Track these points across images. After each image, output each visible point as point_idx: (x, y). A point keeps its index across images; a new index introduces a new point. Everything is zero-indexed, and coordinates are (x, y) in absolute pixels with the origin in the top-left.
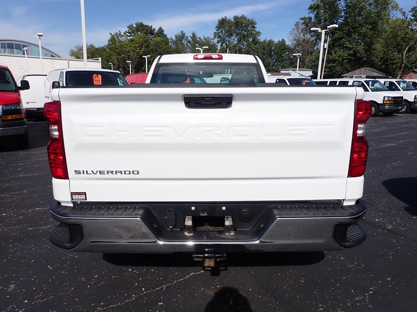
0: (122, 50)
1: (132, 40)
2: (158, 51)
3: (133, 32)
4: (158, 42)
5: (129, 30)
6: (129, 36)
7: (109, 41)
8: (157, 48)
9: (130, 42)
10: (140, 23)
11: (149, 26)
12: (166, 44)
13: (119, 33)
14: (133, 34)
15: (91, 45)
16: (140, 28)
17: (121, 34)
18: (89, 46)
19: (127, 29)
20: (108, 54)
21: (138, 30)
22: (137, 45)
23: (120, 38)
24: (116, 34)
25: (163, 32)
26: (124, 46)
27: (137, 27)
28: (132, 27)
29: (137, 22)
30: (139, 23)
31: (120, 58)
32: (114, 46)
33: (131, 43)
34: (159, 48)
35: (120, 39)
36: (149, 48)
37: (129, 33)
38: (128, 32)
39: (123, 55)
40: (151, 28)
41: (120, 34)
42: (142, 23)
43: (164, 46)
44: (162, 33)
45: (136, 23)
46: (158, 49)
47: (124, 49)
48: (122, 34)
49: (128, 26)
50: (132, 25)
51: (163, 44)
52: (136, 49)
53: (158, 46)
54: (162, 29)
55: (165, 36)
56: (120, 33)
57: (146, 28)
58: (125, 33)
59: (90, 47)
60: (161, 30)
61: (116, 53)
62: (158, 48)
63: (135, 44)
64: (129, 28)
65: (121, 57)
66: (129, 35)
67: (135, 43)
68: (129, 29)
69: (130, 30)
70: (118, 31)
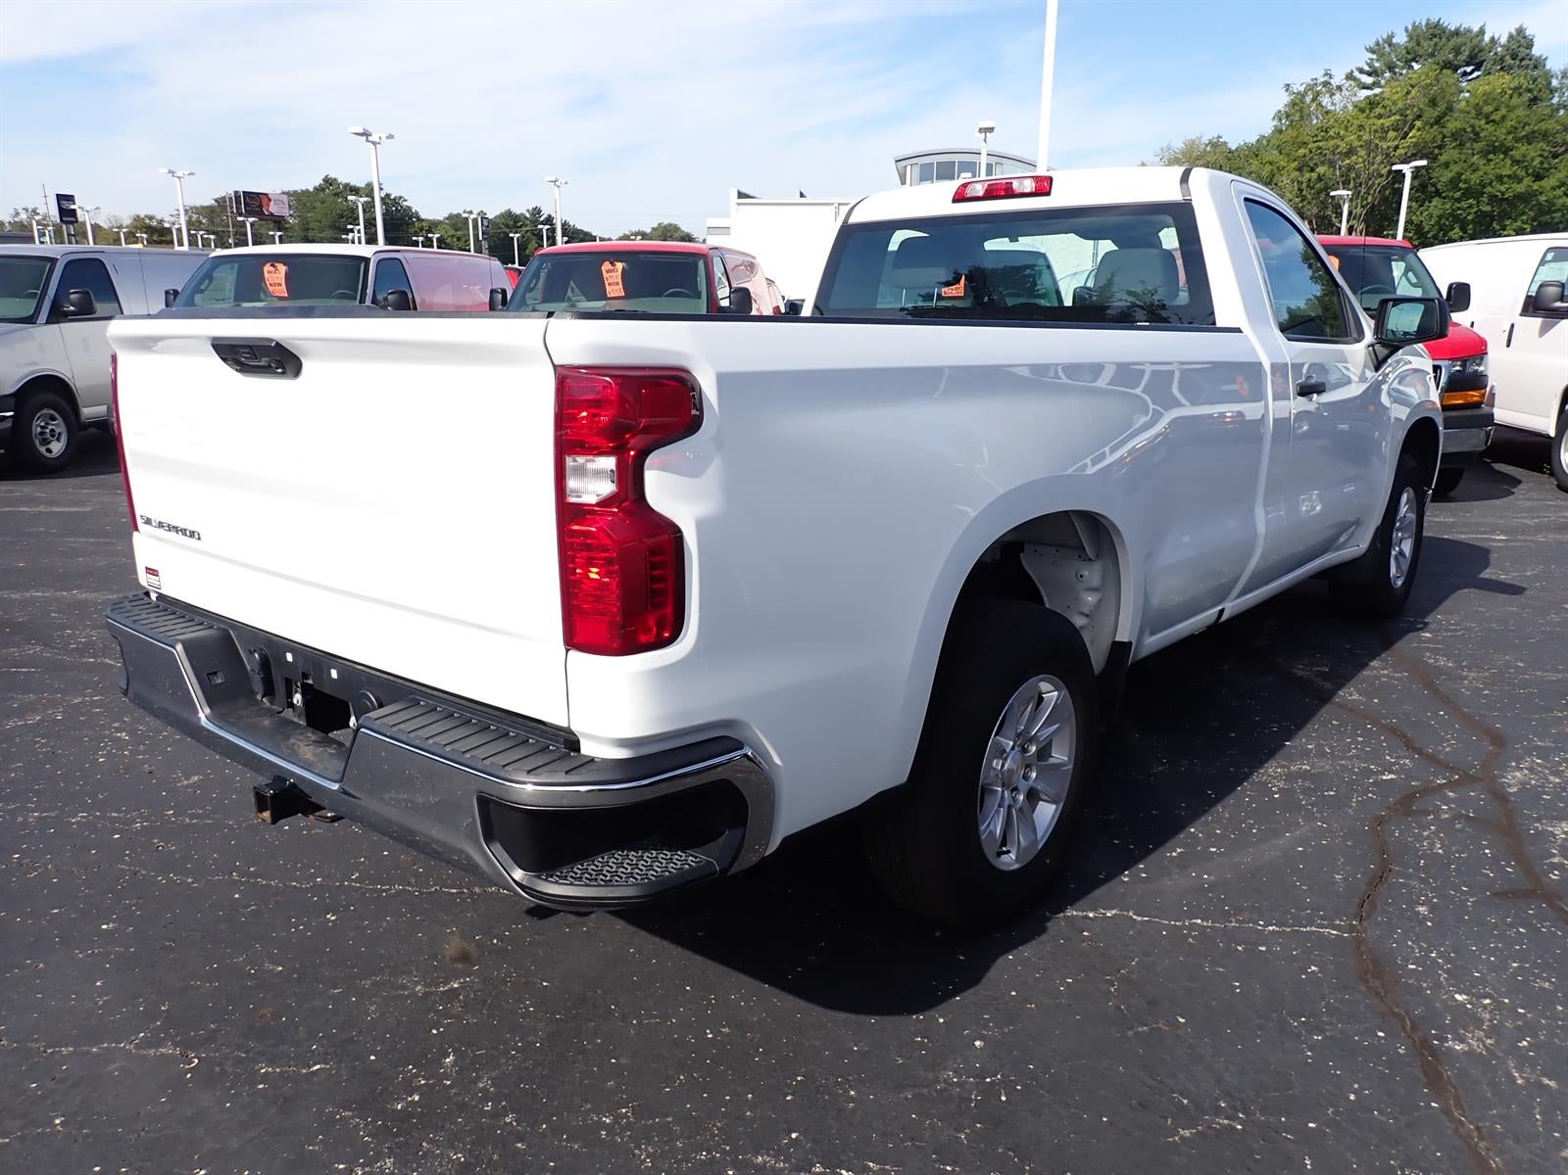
0: (1320, 148)
1: (1372, 103)
2: (1482, 135)
3: (1391, 68)
4: (1488, 98)
5: (1372, 59)
6: (1366, 87)
7: (1278, 116)
8: (1483, 122)
9: (1362, 111)
10: (1427, 24)
11: (1469, 31)
12: (1534, 100)
13: (1322, 80)
14: (1387, 75)
15: (1215, 140)
16: (1425, 44)
17: (1330, 84)
18: (1207, 145)
19: (1363, 59)
20: (1268, 168)
21: (1411, 56)
22: (1387, 122)
23: (1326, 100)
24: (1310, 87)
25: (1530, 45)
26: (1331, 133)
27: (1410, 46)
28: (1390, 45)
29: (1415, 23)
30: (1424, 23)
31: (1310, 180)
32: (1294, 135)
33: (1364, 115)
34: (1493, 121)
35: (1324, 104)
36: (1443, 127)
37: (1369, 74)
38: (1367, 68)
39: (1321, 170)
40: (1477, 36)
41: (1326, 84)
42: (1439, 21)
43: (1521, 112)
44: (1523, 52)
45: (1410, 28)
46: (1487, 126)
47: (1332, 143)
48: (1337, 80)
49: (1371, 43)
50: (1388, 36)
51: (1515, 101)
52: (1383, 139)
53: (1487, 116)
54: (1525, 37)
55: (1538, 64)
56: (1326, 78)
57: (1454, 41)
58: (1350, 77)
59: (1208, 148)
60: (1521, 42)
61: (1296, 163)
62: (1487, 123)
63: (1380, 116)
64: (1373, 52)
65: (1314, 175)
66: (1369, 80)
67: (1383, 111)
68: (1375, 57)
69: (1378, 60)
70: (1323, 72)
